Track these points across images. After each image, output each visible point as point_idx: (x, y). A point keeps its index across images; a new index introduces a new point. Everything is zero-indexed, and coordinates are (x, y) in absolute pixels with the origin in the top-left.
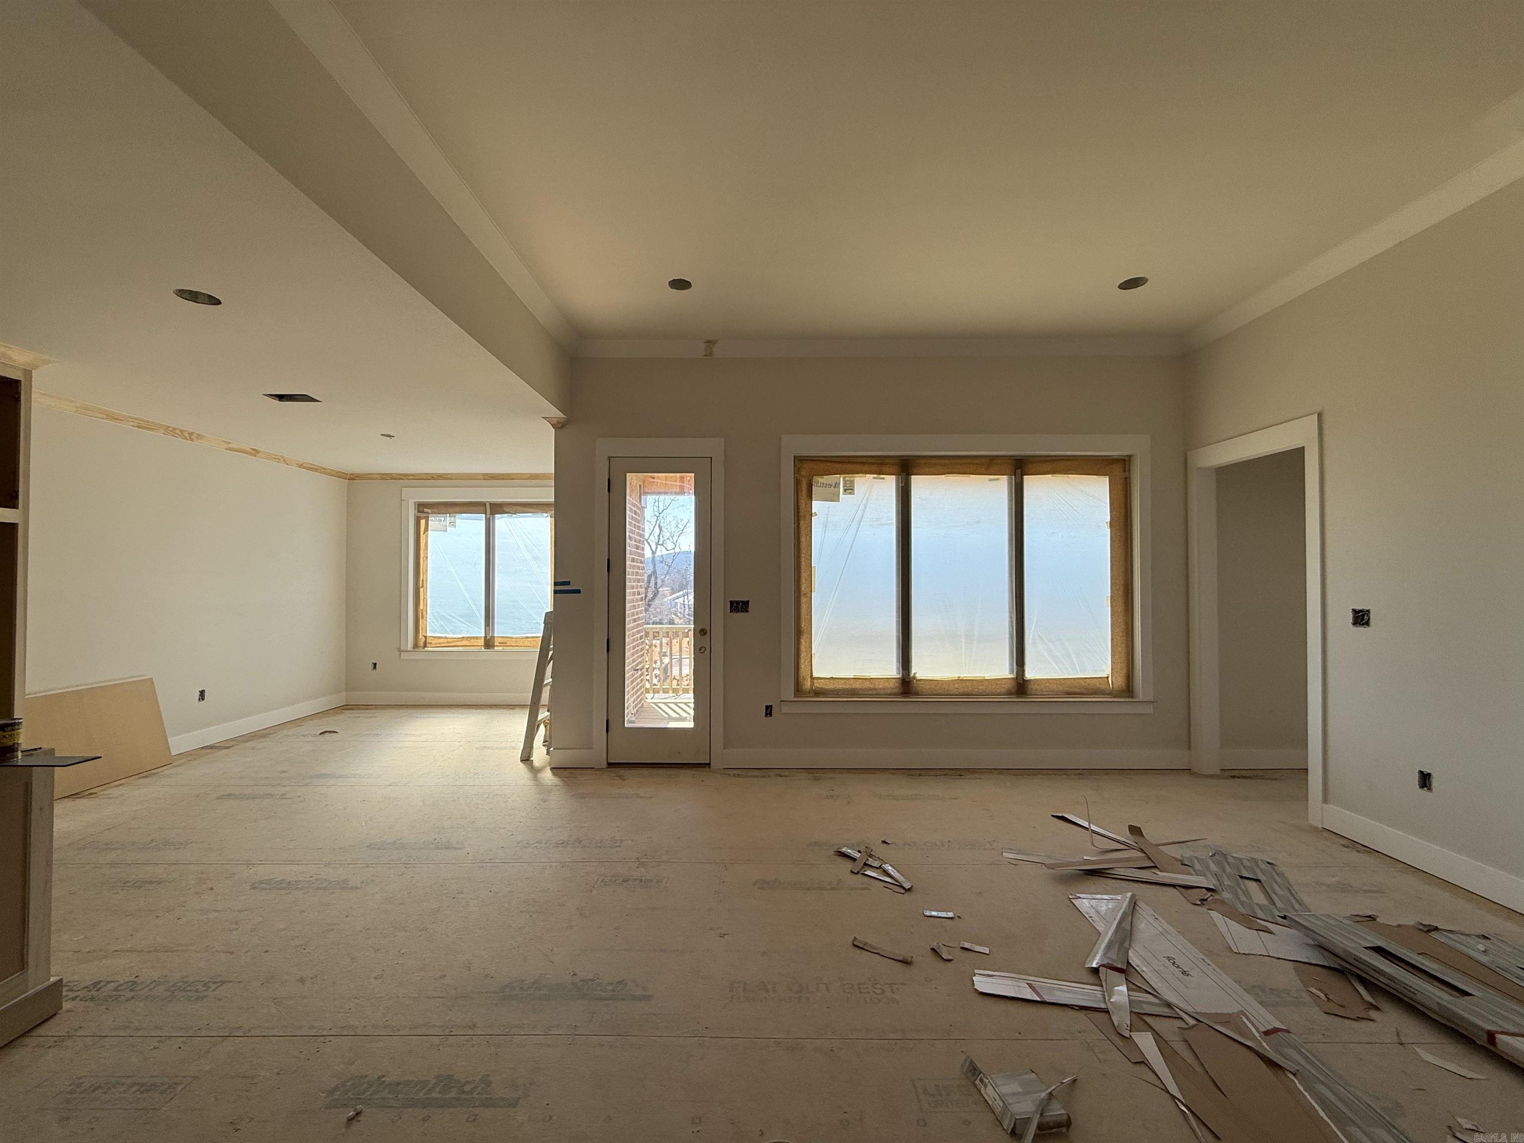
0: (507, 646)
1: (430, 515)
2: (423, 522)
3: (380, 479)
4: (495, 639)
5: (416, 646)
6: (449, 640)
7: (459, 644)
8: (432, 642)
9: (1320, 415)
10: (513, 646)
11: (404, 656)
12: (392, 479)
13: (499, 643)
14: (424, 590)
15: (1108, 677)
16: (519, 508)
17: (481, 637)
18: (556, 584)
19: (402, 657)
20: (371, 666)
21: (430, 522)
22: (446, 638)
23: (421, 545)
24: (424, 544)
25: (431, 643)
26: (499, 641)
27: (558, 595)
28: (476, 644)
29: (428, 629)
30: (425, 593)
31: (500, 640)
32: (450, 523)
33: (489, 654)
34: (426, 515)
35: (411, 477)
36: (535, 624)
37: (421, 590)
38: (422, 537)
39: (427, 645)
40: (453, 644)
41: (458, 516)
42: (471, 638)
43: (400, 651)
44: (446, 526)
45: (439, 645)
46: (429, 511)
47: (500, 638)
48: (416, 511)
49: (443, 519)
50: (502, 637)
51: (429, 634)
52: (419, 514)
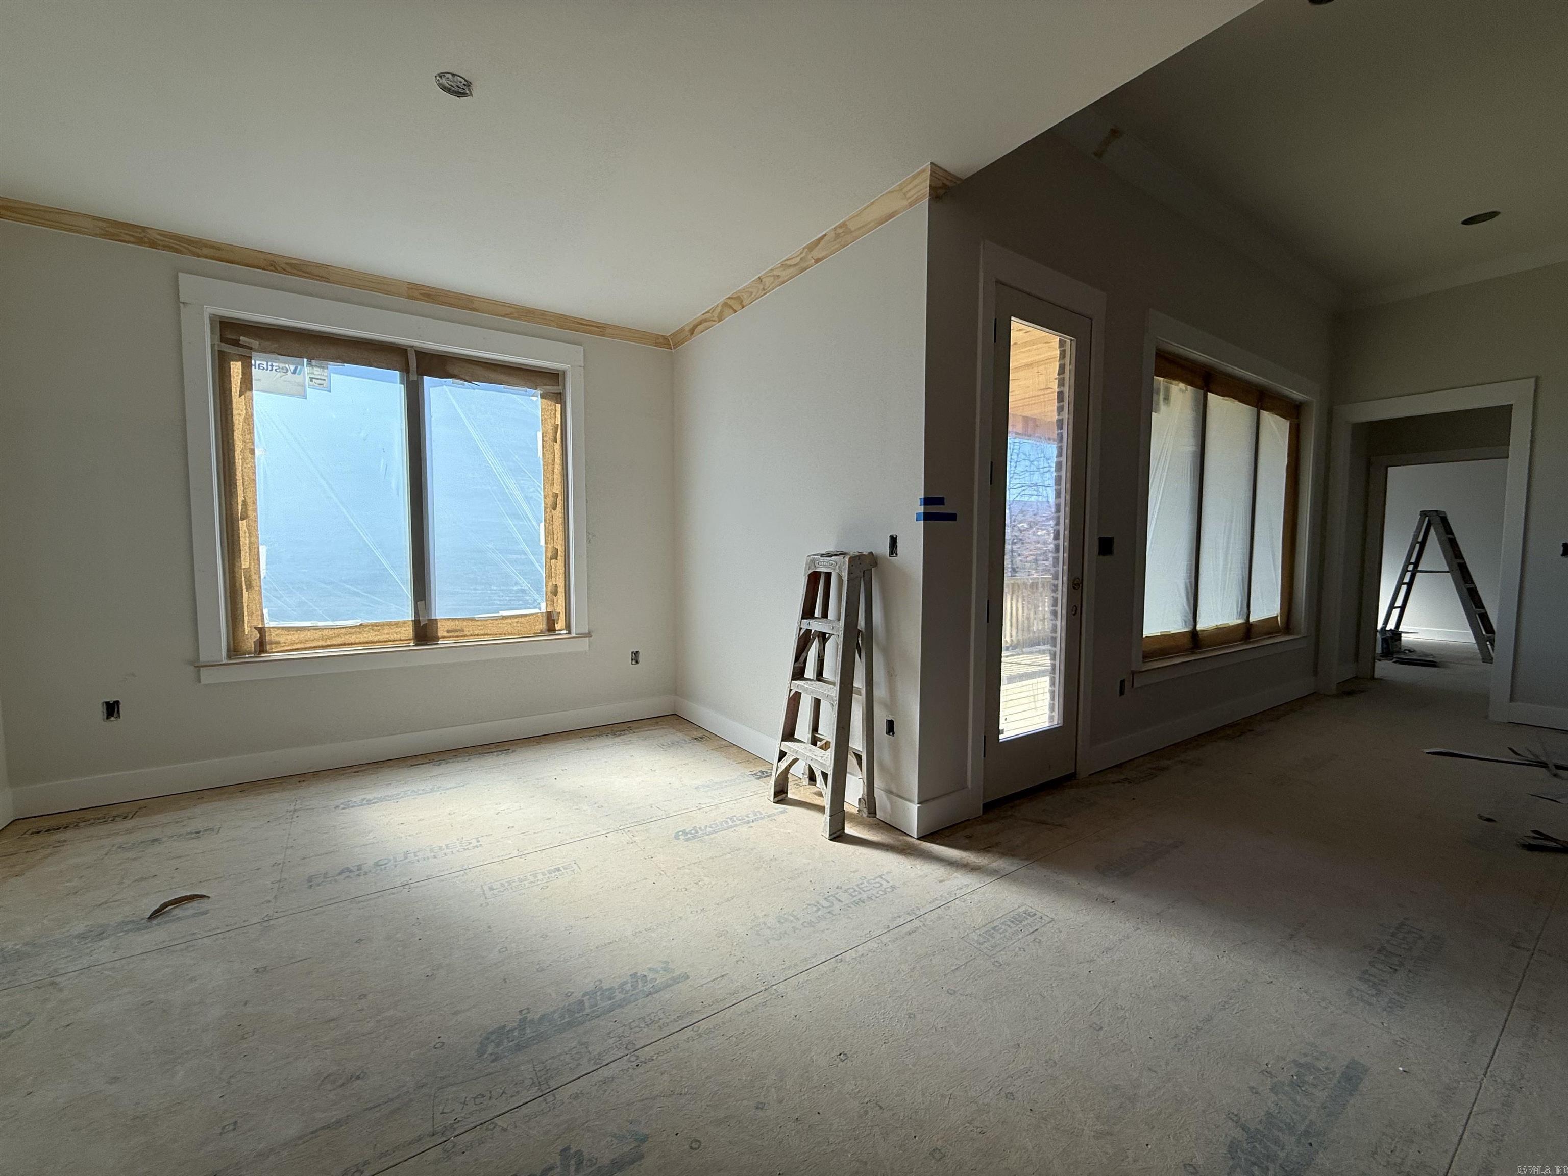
0: (466, 636)
1: (254, 354)
2: (236, 368)
3: (96, 235)
4: (439, 624)
5: (234, 651)
6: (326, 632)
7: (353, 639)
8: (282, 639)
9: (1537, 379)
10: (478, 635)
11: (207, 677)
12: (140, 241)
13: (448, 632)
14: (248, 525)
15: (1277, 616)
16: (479, 371)
17: (405, 622)
18: (927, 501)
19: (204, 681)
20: (100, 711)
21: (254, 371)
22: (316, 628)
23: (236, 422)
24: (242, 418)
25: (278, 643)
26: (447, 628)
27: (932, 523)
28: (396, 637)
29: (265, 611)
30: (252, 532)
31: (450, 625)
32: (311, 379)
33: (426, 654)
34: (241, 351)
35: (206, 251)
36: (517, 592)
37: (243, 524)
38: (238, 403)
39: (268, 647)
40: (339, 641)
41: (332, 366)
42: (383, 625)
43: (198, 667)
44: (303, 386)
45: (302, 646)
46: (255, 343)
47: (448, 623)
48: (217, 337)
49: (292, 368)
50: (453, 620)
51: (269, 623)
52: (227, 348)
